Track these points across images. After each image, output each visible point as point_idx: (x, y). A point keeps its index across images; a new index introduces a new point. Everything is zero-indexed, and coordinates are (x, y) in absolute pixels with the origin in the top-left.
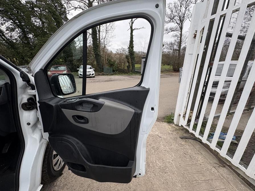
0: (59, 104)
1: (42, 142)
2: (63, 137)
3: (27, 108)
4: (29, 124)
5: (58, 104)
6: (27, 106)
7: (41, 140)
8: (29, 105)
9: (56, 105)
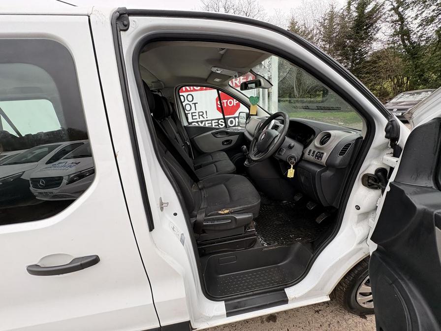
0: (435, 212)
1: (361, 246)
2: (403, 280)
3: (369, 183)
4: (358, 208)
5: (432, 210)
6: (370, 181)
7: (361, 242)
8: (373, 180)
9: (425, 210)
